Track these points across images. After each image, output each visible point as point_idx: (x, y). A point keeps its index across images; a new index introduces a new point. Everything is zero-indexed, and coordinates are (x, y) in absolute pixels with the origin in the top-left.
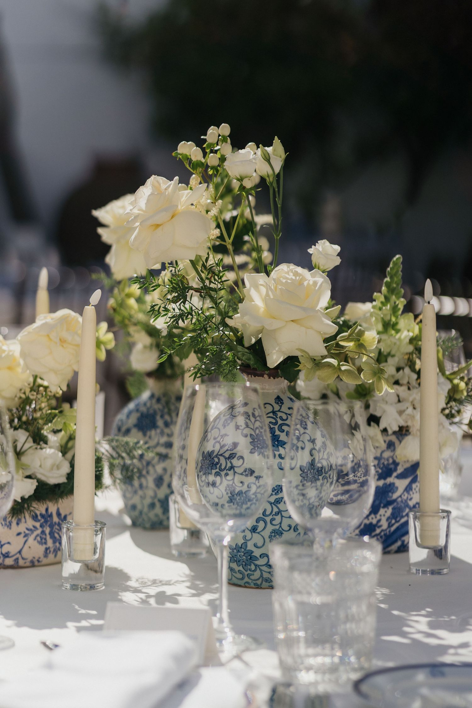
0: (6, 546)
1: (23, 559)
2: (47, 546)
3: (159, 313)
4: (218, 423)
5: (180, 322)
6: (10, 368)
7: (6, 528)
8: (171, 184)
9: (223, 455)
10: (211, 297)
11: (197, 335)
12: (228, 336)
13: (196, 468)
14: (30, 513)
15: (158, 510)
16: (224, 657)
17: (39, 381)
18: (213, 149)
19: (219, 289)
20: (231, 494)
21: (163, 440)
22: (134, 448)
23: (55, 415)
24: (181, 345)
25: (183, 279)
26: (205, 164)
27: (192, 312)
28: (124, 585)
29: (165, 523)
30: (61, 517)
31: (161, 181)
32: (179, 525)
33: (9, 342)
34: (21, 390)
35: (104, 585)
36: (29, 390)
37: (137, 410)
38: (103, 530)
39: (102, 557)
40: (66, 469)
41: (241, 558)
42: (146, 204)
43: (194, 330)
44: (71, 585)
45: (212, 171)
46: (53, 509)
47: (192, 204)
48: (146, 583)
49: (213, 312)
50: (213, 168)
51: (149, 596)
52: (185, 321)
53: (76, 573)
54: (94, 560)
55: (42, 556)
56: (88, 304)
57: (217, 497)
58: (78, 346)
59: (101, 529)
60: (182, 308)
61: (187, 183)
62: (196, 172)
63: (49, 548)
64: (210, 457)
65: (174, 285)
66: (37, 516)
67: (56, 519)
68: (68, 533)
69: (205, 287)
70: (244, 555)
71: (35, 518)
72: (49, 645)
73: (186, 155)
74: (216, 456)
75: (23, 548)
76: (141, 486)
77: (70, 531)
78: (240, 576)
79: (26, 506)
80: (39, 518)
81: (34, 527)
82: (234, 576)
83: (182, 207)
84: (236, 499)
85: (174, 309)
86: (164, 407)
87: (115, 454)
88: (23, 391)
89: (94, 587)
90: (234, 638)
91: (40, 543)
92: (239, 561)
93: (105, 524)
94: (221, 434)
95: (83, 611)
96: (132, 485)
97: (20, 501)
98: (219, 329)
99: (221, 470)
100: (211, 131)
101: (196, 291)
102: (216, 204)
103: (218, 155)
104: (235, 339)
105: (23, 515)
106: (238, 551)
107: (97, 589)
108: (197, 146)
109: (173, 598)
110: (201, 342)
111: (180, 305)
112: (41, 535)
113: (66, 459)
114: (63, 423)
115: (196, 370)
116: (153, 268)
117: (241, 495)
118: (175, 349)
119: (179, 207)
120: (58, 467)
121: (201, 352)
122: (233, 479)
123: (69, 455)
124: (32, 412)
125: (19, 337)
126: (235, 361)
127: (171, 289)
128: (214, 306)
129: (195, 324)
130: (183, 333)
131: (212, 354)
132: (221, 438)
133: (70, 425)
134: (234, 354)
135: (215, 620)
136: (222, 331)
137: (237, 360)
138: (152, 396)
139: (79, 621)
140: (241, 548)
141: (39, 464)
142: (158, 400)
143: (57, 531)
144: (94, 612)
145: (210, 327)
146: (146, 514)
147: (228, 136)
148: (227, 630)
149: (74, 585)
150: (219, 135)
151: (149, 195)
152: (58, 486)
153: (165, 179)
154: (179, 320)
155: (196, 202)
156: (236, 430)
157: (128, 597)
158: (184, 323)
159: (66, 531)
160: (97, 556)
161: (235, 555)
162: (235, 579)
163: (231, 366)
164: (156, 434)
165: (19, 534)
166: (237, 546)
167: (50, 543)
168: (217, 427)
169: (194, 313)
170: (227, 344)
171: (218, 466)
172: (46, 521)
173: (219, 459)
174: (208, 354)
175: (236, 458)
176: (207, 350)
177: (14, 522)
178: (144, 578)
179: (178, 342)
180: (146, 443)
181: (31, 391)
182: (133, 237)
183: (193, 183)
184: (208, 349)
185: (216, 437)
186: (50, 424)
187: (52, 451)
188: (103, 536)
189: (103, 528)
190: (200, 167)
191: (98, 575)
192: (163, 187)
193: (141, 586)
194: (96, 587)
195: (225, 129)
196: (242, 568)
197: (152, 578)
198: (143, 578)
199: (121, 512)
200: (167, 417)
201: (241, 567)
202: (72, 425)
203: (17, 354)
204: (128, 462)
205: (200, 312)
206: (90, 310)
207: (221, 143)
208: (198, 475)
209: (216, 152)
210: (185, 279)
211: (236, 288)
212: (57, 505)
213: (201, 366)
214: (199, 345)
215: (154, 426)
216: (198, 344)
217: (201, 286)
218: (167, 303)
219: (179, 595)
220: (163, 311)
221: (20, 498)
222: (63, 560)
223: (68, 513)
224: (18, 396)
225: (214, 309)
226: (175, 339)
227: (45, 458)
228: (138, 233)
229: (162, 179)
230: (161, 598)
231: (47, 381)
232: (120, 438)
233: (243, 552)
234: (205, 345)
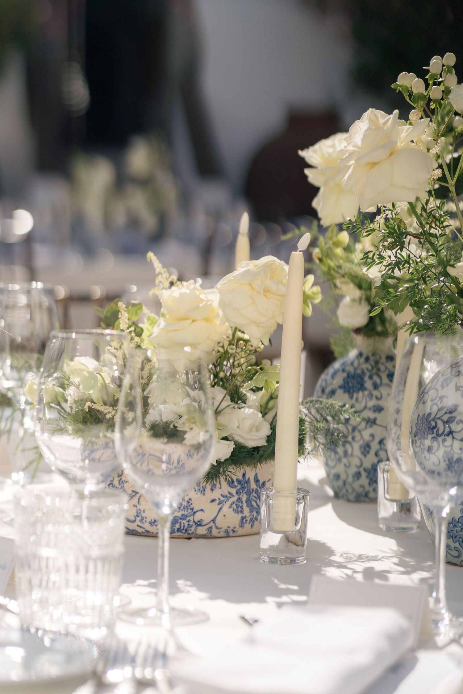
0: (198, 513)
1: (217, 528)
2: (244, 515)
3: (374, 261)
4: (436, 383)
5: (396, 270)
6: (207, 320)
7: (199, 493)
8: (389, 119)
9: (441, 418)
10: (431, 243)
11: (414, 286)
12: (449, 287)
13: (411, 433)
14: (226, 478)
15: (364, 480)
16: (441, 640)
17: (239, 334)
18: (436, 80)
19: (440, 235)
20: (449, 460)
21: (371, 403)
22: (340, 411)
23: (257, 372)
24: (396, 296)
25: (399, 224)
26: (428, 97)
27: (410, 260)
28: (328, 559)
29: (371, 495)
30: (259, 484)
31: (379, 115)
32: (387, 496)
33: (206, 291)
34: (219, 343)
35: (306, 559)
36: (228, 343)
37: (343, 370)
38: (306, 498)
39: (304, 530)
40: (266, 431)
41: (457, 534)
42: (362, 140)
43: (411, 280)
44: (269, 557)
45: (434, 105)
46: (250, 474)
47: (412, 142)
48: (351, 558)
49: (432, 261)
50: (436, 101)
51: (355, 572)
52: (401, 271)
53: (275, 545)
54: (295, 531)
55: (238, 526)
56: (296, 249)
57: (434, 464)
58: (282, 296)
59: (303, 497)
60: (399, 256)
61: (407, 119)
62: (417, 106)
63: (245, 517)
64: (427, 421)
65: (390, 230)
66: (233, 482)
67: (253, 486)
68: (268, 501)
69: (425, 233)
70: (461, 531)
71: (231, 483)
72: (249, 620)
73: (407, 87)
74: (433, 420)
75: (217, 516)
76: (346, 453)
77: (270, 498)
78: (456, 554)
79: (222, 470)
80: (236, 483)
81: (230, 493)
82: (449, 553)
83: (402, 143)
84: (454, 467)
85: (390, 257)
86: (373, 368)
87: (318, 417)
88: (221, 345)
89: (295, 560)
90: (451, 620)
91: (236, 511)
92: (455, 537)
93: (308, 492)
94: (440, 395)
95: (283, 586)
96: (336, 453)
97: (216, 464)
98: (439, 279)
99: (439, 435)
100: (434, 61)
101: (415, 237)
102: (439, 141)
103: (442, 88)
104: (456, 290)
105: (218, 479)
106: (455, 525)
107: (298, 563)
108: (418, 77)
109: (383, 575)
110: (418, 293)
111: (396, 252)
112: (237, 503)
113: (266, 421)
114: (264, 381)
115: (413, 325)
116: (367, 211)
117: (460, 463)
118: (390, 300)
119: (399, 144)
120: (258, 429)
121: (418, 305)
122: (452, 446)
123: (270, 416)
124: (230, 368)
125: (219, 285)
126: (456, 315)
127: (387, 234)
128: (434, 253)
129: (412, 274)
130: (399, 283)
131: (431, 306)
132: (440, 400)
133: (271, 382)
134: (455, 308)
135: (431, 601)
136: (443, 281)
137: (459, 315)
138: (360, 354)
139: (279, 596)
140: (458, 522)
141: (237, 425)
142: (367, 359)
143: (254, 498)
144: (295, 588)
145: (429, 277)
146: (350, 485)
147: (453, 67)
148: (443, 611)
149: (273, 558)
150: (443, 66)
151: (366, 130)
152: (256, 449)
153: (383, 112)
154: (395, 268)
155: (416, 138)
156: (456, 392)
157: (332, 572)
158: (400, 272)
159: (266, 500)
160: (299, 526)
161: (451, 530)
162: (450, 556)
163: (451, 321)
164: (364, 395)
165: (213, 501)
166: (453, 520)
167: (246, 511)
168: (435, 387)
169: (411, 262)
170: (448, 296)
171: (435, 431)
172: (243, 488)
173: (436, 423)
174: (426, 307)
175: (454, 423)
176: (425, 303)
177: (209, 487)
178: (350, 553)
179: (394, 294)
180: (352, 406)
181: (230, 345)
182: (347, 176)
183: (413, 118)
184: (426, 301)
185: (434, 398)
186: (250, 382)
187: (251, 410)
188: (306, 505)
189: (306, 496)
190: (422, 100)
191: (300, 548)
192: (382, 121)
193: (346, 561)
194: (297, 561)
195: (450, 58)
196: (459, 545)
197: (358, 553)
198: (348, 553)
199: (321, 481)
200: (375, 378)
201: (458, 543)
202: (274, 383)
203: (216, 304)
204: (333, 426)
205: (419, 260)
206: (297, 257)
207: (445, 74)
208: (412, 441)
209: (440, 83)
210: (402, 223)
211: (459, 234)
212: (256, 471)
213: (418, 320)
214: (417, 297)
215: (362, 387)
216: (414, 295)
217: (420, 231)
218: (382, 250)
219: (389, 572)
220: (378, 258)
221: (216, 462)
222: (262, 531)
223: (267, 480)
224: (216, 349)
225: (433, 257)
226: (390, 290)
227: (243, 419)
228: (353, 172)
229: (380, 112)
230: (369, 573)
231: (248, 335)
232: (324, 400)
233: (460, 527)
234: (424, 297)
